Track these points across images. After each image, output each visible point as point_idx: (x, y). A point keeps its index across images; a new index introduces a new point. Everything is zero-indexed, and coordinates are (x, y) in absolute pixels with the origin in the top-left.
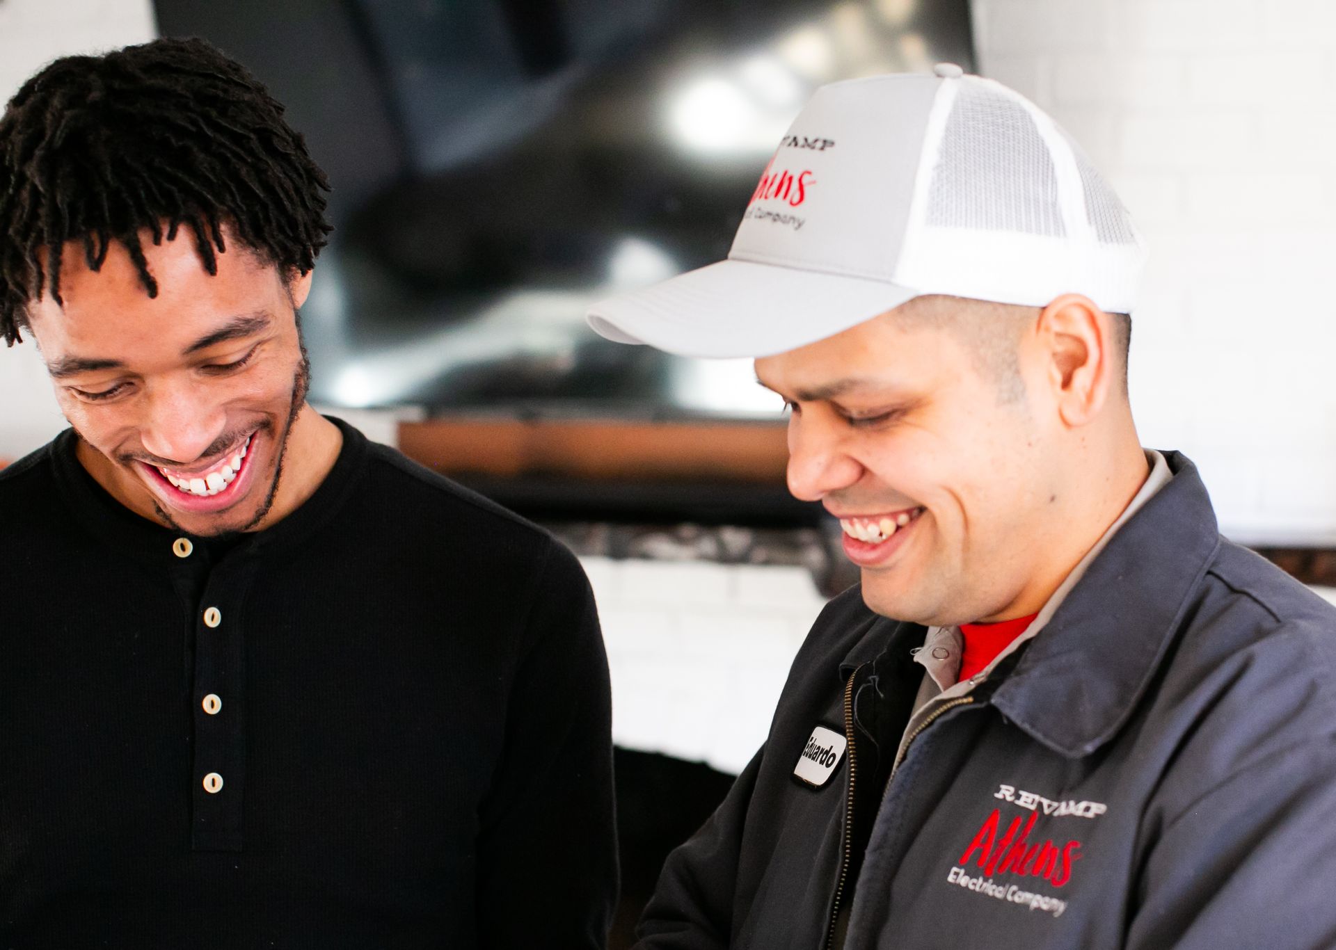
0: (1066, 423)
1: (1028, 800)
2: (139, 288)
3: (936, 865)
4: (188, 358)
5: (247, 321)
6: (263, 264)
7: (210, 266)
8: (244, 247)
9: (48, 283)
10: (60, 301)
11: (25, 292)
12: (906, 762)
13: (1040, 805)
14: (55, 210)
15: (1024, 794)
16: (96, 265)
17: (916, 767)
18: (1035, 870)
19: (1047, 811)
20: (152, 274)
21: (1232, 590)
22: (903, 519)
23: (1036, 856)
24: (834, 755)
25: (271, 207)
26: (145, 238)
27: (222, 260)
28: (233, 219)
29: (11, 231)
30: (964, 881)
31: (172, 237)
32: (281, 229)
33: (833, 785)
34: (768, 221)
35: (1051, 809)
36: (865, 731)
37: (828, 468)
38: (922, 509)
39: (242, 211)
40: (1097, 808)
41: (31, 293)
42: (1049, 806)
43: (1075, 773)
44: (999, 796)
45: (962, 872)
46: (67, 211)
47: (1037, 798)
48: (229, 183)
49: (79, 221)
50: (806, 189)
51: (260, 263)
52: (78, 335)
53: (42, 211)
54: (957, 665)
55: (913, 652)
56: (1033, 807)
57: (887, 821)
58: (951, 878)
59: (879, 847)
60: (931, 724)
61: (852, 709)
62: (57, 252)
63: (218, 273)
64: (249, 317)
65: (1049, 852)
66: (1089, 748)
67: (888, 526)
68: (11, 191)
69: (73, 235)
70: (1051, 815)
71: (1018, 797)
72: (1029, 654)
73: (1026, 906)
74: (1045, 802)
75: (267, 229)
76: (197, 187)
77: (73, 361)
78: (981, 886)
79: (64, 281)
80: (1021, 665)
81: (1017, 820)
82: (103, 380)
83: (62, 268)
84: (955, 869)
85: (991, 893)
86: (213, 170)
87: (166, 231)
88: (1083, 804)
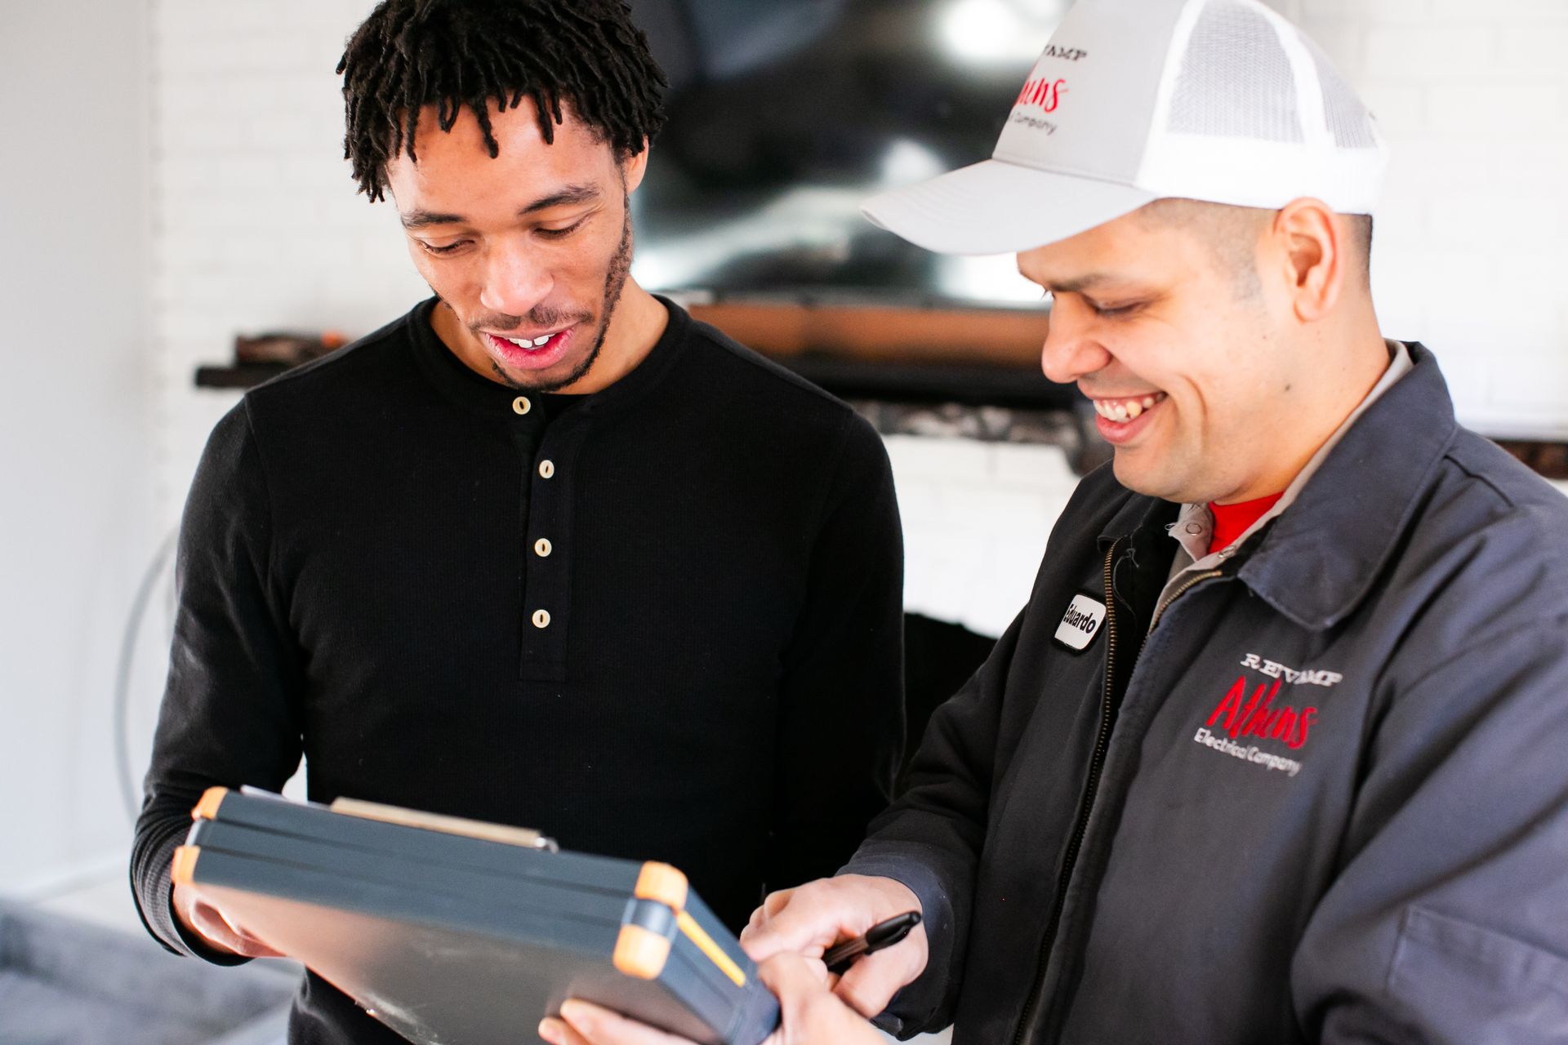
0: (1300, 317)
1: (1272, 668)
2: (483, 150)
3: (1182, 726)
4: (523, 218)
5: (578, 190)
6: (597, 141)
7: (547, 136)
8: (580, 123)
9: (405, 142)
10: (414, 159)
11: (386, 150)
12: (1158, 629)
13: (1283, 673)
14: (416, 77)
15: (1268, 663)
16: (447, 127)
17: (1168, 634)
18: (1275, 733)
19: (1289, 680)
20: (495, 138)
21: (1468, 474)
22: (1148, 402)
23: (1276, 720)
24: (1094, 622)
25: (608, 89)
26: (491, 106)
27: (559, 131)
28: (572, 96)
29: (377, 95)
30: (1209, 741)
31: (515, 105)
32: (616, 111)
33: (1095, 647)
35: (1294, 677)
36: (1122, 601)
37: (1078, 354)
38: (1165, 394)
39: (581, 89)
40: (1334, 677)
41: (392, 149)
42: (1292, 675)
43: (1316, 645)
44: (1245, 663)
45: (1208, 733)
46: (425, 76)
47: (1280, 667)
48: (572, 63)
49: (436, 86)
50: (1060, 97)
51: (595, 139)
52: (428, 191)
53: (405, 77)
54: (1209, 539)
55: (1168, 527)
56: (1276, 676)
57: (1141, 682)
58: (1197, 738)
59: (1131, 707)
60: (1182, 594)
61: (1111, 576)
62: (415, 115)
63: (554, 143)
64: (580, 186)
65: (1288, 717)
66: (1329, 622)
67: (1134, 408)
68: (381, 60)
69: (429, 100)
70: (1292, 683)
71: (1263, 665)
72: (1274, 531)
73: (1264, 766)
74: (1288, 671)
75: (602, 108)
76: (541, 64)
77: (421, 214)
78: (1225, 747)
79: (418, 141)
80: (1268, 542)
81: (1261, 686)
82: (448, 234)
83: (419, 129)
84: (1201, 730)
85: (1233, 753)
86: (558, 51)
87: (510, 100)
88: (1321, 674)
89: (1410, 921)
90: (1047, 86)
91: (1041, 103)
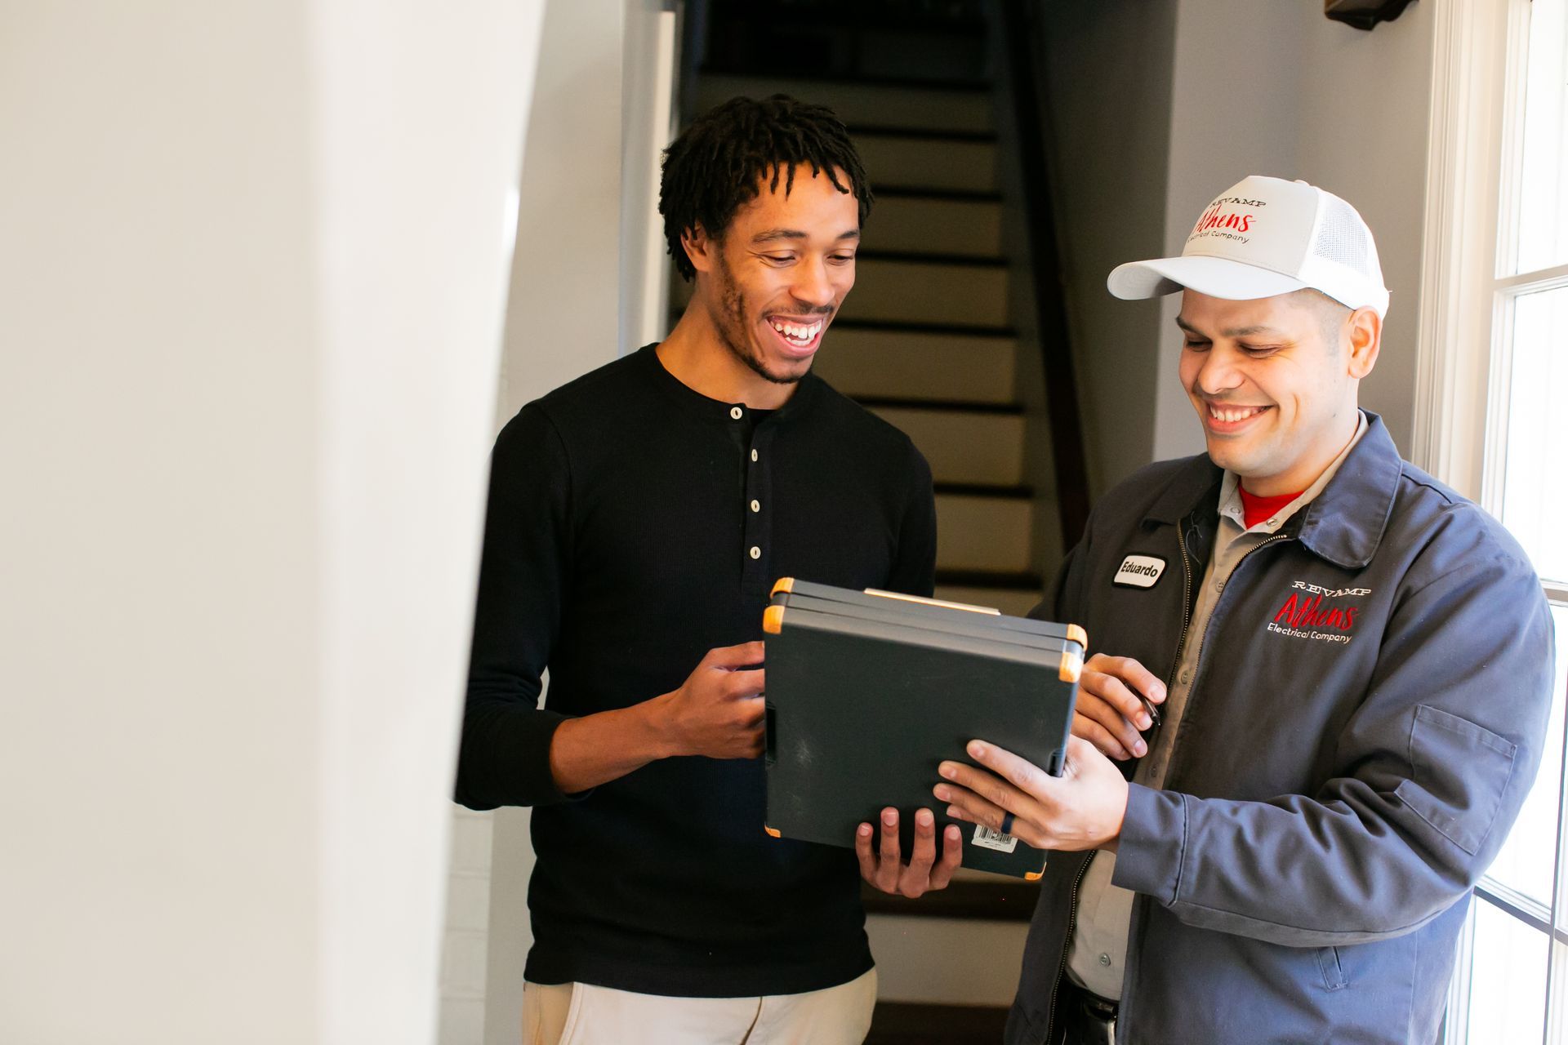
0: (1351, 375)
1: (1313, 589)
3: (1259, 622)
13: (1322, 591)
15: (1311, 586)
18: (1326, 623)
19: (1326, 594)
21: (1417, 484)
22: (1255, 411)
23: (1325, 616)
24: (1156, 570)
30: (1278, 630)
34: (1224, 238)
35: (1330, 594)
36: (1193, 556)
37: (1227, 375)
38: (1277, 405)
40: (1365, 592)
42: (1328, 592)
45: (1277, 625)
47: (1320, 588)
50: (1249, 224)
56: (1317, 593)
58: (1269, 628)
61: (1184, 541)
65: (1336, 613)
66: (1365, 563)
70: (1329, 597)
71: (1309, 587)
73: (1324, 641)
74: (1325, 590)
78: (1290, 633)
80: (1309, 517)
81: (1309, 599)
84: (1272, 623)
85: (1298, 636)
88: (1355, 590)
89: (1419, 712)
90: (1238, 219)
91: (1234, 226)
